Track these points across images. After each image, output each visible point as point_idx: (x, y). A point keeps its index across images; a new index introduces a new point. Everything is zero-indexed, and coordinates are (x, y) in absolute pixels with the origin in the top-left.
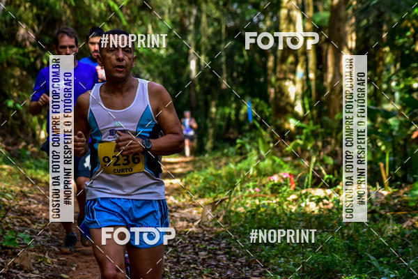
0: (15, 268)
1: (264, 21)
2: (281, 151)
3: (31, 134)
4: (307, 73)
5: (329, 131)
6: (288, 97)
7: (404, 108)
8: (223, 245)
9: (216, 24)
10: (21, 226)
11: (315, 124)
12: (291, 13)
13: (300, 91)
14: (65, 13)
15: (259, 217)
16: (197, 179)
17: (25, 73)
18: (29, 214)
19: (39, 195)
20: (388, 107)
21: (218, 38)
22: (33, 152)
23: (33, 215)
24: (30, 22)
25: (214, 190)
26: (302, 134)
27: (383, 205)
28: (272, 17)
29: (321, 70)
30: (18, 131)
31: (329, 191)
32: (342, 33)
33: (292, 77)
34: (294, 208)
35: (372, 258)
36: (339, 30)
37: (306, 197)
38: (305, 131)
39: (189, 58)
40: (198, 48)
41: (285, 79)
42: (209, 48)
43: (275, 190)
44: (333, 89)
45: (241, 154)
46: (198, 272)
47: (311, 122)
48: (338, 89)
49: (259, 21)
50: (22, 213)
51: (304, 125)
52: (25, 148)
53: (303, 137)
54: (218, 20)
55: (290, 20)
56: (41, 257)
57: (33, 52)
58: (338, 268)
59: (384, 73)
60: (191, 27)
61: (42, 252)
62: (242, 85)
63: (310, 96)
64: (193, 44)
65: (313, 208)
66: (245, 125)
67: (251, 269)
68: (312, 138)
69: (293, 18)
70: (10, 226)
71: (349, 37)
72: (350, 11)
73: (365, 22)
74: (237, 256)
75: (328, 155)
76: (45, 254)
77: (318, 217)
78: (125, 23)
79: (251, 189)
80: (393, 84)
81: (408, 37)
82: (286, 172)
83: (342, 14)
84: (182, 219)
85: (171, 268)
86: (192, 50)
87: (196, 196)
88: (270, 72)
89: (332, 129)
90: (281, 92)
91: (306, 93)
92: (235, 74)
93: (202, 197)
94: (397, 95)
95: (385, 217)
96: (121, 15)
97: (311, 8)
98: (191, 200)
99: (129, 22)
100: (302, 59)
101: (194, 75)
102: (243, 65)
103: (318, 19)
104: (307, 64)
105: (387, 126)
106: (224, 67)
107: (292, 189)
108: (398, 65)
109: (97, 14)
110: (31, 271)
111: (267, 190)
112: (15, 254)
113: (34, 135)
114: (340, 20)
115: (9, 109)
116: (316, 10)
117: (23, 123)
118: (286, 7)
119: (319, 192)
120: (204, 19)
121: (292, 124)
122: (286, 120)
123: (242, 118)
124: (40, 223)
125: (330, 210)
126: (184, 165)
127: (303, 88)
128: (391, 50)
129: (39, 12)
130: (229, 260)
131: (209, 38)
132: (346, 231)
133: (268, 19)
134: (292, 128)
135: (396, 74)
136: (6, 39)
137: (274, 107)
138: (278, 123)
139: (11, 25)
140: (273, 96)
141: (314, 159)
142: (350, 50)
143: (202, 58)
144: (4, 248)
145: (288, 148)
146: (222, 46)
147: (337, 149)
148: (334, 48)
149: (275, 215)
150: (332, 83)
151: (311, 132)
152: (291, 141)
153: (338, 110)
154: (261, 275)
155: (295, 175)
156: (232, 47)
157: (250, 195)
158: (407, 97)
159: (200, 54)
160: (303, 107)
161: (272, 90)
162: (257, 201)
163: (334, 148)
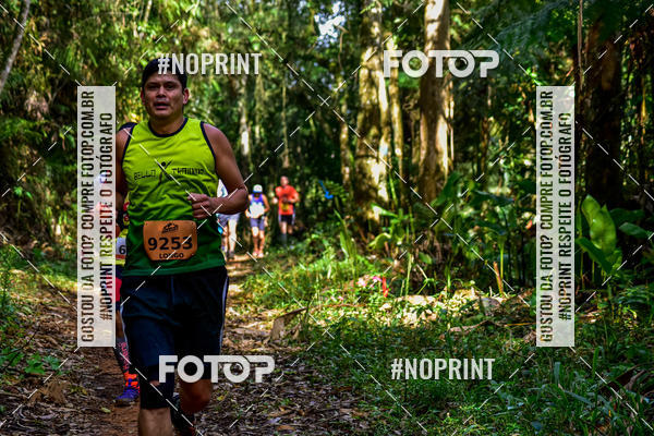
0: (44, 401)
1: (335, 82)
2: (363, 247)
3: (43, 230)
4: (392, 147)
5: (424, 222)
6: (370, 178)
7: (515, 191)
8: (302, 369)
9: (274, 86)
10: (45, 347)
11: (406, 212)
12: (373, 73)
13: (384, 172)
14: (86, 75)
15: (346, 332)
16: (260, 284)
17: (35, 152)
18: (54, 332)
19: (64, 307)
20: (495, 190)
21: (277, 104)
22: (48, 252)
23: (59, 333)
24: (43, 88)
25: (285, 298)
26: (389, 225)
27: (498, 315)
28: (345, 78)
29: (410, 143)
30: (27, 226)
31: (431, 299)
32: (437, 99)
33: (375, 154)
34: (387, 321)
36: (433, 95)
37: (403, 307)
38: (393, 222)
39: (241, 129)
40: (251, 117)
41: (367, 156)
42: (266, 116)
43: (364, 298)
44: (426, 169)
45: (314, 252)
46: (273, 403)
47: (401, 211)
48: (434, 168)
49: (328, 83)
50: (44, 331)
51: (392, 214)
52: (38, 246)
53: (391, 229)
54: (277, 82)
55: (372, 82)
56: (74, 387)
57: (46, 124)
58: (449, 396)
59: (490, 148)
60: (242, 91)
61: (74, 380)
62: (308, 163)
63: (397, 178)
64: (245, 112)
65: (411, 319)
66: (313, 213)
67: (339, 398)
68: (402, 230)
69: (376, 80)
70: (32, 347)
71: (446, 103)
73: (463, 84)
74: (321, 382)
75: (425, 252)
76: (78, 383)
77: (419, 331)
79: (333, 297)
80: (502, 162)
81: (519, 104)
82: (376, 277)
84: (247, 337)
85: (238, 399)
86: (244, 120)
87: (262, 307)
88: (343, 146)
90: (361, 174)
91: (390, 175)
92: (299, 150)
93: (269, 307)
94: (506, 176)
95: (503, 331)
98: (256, 311)
101: (246, 150)
102: (308, 138)
103: (402, 80)
104: (392, 137)
105: (495, 215)
106: (285, 140)
107: (384, 296)
108: (507, 138)
109: (126, 76)
110: (64, 405)
111: (353, 297)
112: (42, 383)
113: (48, 230)
114: (434, 82)
115: (16, 197)
117: (34, 215)
118: (366, 67)
119: (418, 300)
120: (259, 80)
121: (376, 213)
122: (369, 208)
123: (307, 205)
124: (69, 343)
125: (434, 323)
126: (239, 266)
127: (388, 167)
128: (497, 119)
129: (54, 76)
130: (311, 387)
131: (265, 103)
133: (340, 79)
134: (377, 218)
135: (505, 149)
136: (12, 110)
137: (352, 193)
138: (359, 212)
139: (19, 92)
140: (347, 176)
141: (412, 259)
142: (448, 121)
143: (257, 129)
144: (27, 375)
145: (373, 243)
146: (283, 114)
147: (436, 244)
148: (427, 118)
149: (365, 330)
150: (425, 160)
151: (402, 222)
152: (376, 236)
153: (433, 195)
154: (352, 406)
155: (388, 279)
156: (296, 115)
157: (332, 304)
158: (519, 178)
159: (254, 124)
160: (389, 191)
161: (347, 170)
162: (342, 313)
163: (432, 242)
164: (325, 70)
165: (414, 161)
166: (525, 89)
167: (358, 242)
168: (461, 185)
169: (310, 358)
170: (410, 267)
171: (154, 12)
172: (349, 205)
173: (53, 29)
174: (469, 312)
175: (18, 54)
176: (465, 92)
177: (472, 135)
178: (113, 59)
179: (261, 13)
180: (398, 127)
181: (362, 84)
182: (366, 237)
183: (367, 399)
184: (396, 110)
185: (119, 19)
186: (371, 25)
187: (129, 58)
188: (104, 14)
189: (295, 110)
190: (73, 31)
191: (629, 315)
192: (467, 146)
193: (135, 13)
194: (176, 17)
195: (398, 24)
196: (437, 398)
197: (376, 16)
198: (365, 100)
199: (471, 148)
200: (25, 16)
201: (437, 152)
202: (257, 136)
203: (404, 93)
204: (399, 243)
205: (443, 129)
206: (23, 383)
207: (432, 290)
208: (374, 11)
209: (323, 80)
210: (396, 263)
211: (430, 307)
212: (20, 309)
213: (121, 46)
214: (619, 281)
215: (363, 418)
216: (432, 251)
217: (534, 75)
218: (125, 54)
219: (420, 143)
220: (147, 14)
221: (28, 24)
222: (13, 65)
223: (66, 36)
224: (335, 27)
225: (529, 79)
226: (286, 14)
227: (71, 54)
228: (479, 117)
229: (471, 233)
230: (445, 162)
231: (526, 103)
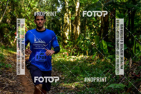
0: (8, 72)
1: (60, 19)
2: (64, 47)
3: (9, 43)
5: (74, 43)
6: (66, 36)
7: (90, 38)
8: (53, 68)
9: (49, 19)
10: (9, 63)
11: (72, 42)
13: (68, 34)
14: (17, 16)
17: (8, 29)
20: (87, 38)
21: (50, 22)
22: (10, 47)
24: (9, 18)
27: (87, 60)
28: (62, 18)
29: (72, 30)
30: (6, 42)
31: (75, 57)
33: (66, 31)
34: (68, 60)
35: (86, 71)
36: (77, 21)
37: (71, 58)
38: (69, 43)
41: (65, 32)
42: (48, 24)
43: (64, 56)
44: (75, 34)
47: (71, 41)
48: (76, 34)
49: (59, 19)
51: (69, 42)
52: (8, 45)
53: (69, 44)
57: (10, 25)
59: (86, 31)
61: (14, 69)
63: (70, 35)
65: (72, 60)
67: (59, 73)
68: (71, 45)
70: (7, 63)
71: (79, 23)
72: (79, 18)
73: (82, 20)
74: (56, 70)
75: (75, 48)
77: (73, 62)
78: (30, 19)
79: (58, 56)
80: (88, 33)
81: (91, 24)
82: (66, 53)
83: (78, 18)
88: (61, 30)
89: (75, 43)
90: (64, 35)
91: (69, 35)
94: (89, 36)
95: (87, 62)
96: (29, 17)
97: (71, 16)
99: (31, 18)
100: (68, 27)
102: (55, 28)
103: (72, 19)
104: (70, 29)
105: (87, 42)
106: (51, 28)
107: (67, 56)
108: (89, 29)
109: (24, 17)
110: (12, 73)
111: (62, 56)
112: (8, 69)
113: (10, 43)
114: (77, 19)
115: (4, 37)
116: (71, 17)
117: (7, 40)
118: (65, 16)
119: (73, 57)
121: (66, 41)
122: (65, 41)
125: (76, 61)
127: (69, 34)
128: (88, 26)
129: (11, 16)
130: (54, 71)
131: (48, 22)
132: (79, 65)
133: (61, 18)
134: (66, 42)
135: (89, 31)
136: (4, 22)
137: (62, 38)
138: (63, 41)
139: (5, 19)
140: (61, 35)
141: (72, 50)
142: (79, 26)
143: (46, 26)
144: (6, 68)
145: (66, 47)
146: (51, 24)
147: (77, 47)
148: (76, 25)
149: (64, 62)
150: (75, 33)
151: (71, 43)
152: (66, 45)
153: (76, 39)
154: (61, 75)
155: (68, 53)
156: (53, 24)
157: (58, 57)
158: (91, 36)
159: (46, 25)
160: (69, 38)
161: (62, 34)
162: (60, 59)
163: (76, 47)
164: (58, 17)
165: (73, 33)
166: (92, 21)
167: (63, 46)
168: (81, 37)
169: (54, 66)
170: (72, 51)
171: (29, 6)
172: (62, 40)
173: (12, 8)
174: (82, 59)
175: (6, 12)
176: (82, 21)
177: (83, 29)
178: (22, 14)
179: (47, 6)
180: (70, 27)
181: (65, 19)
182: (65, 45)
183: (64, 73)
184: (70, 24)
185: (23, 7)
186: (66, 9)
187: (24, 14)
188: (21, 6)
189: (53, 23)
190: (15, 8)
191: (109, 60)
192: (82, 30)
193: (26, 6)
194: (33, 6)
195: (71, 9)
196: (76, 74)
197: (67, 8)
198: (65, 22)
199: (83, 31)
200: (7, 6)
201: (77, 31)
202: (46, 27)
203: (72, 21)
204: (70, 47)
205: (78, 27)
206: (5, 69)
207: (76, 55)
208: (67, 7)
209: (58, 18)
210: (70, 50)
211: (75, 58)
212: (4, 56)
213: (23, 11)
214: (107, 54)
215: (63, 77)
216: (76, 48)
217: (94, 19)
218: (24, 13)
219: (74, 29)
220: (28, 6)
221: (7, 7)
222: (5, 14)
223: (14, 9)
224: (60, 9)
225: (93, 19)
226: (52, 7)
227: (15, 13)
228: (85, 25)
229: (83, 46)
230: (78, 33)
231: (93, 23)
